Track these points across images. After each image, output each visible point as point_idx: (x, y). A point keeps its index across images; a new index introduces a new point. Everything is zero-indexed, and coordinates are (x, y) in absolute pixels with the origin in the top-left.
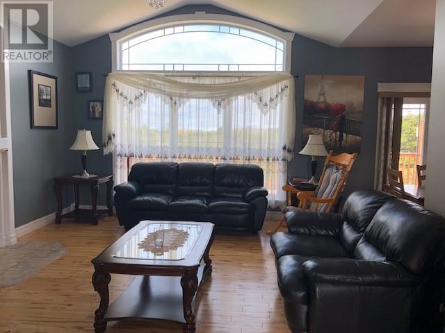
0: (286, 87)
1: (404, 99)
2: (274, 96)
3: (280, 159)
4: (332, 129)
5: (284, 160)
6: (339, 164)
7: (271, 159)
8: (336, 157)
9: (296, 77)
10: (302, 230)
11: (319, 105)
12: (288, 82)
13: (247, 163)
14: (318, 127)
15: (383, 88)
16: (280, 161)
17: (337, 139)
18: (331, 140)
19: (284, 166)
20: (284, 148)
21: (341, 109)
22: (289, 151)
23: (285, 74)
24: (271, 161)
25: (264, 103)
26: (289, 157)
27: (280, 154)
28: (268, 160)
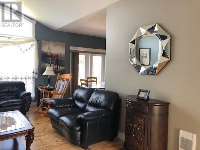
0: (34, 45)
1: (79, 53)
2: (28, 49)
3: (32, 78)
4: (53, 64)
5: (33, 78)
6: (64, 79)
7: (27, 78)
8: (61, 76)
9: (38, 41)
10: (61, 106)
11: (48, 54)
12: (35, 43)
13: (14, 80)
14: (48, 63)
15: (72, 48)
16: (32, 79)
19: (33, 81)
20: (33, 72)
21: (57, 55)
22: (36, 73)
23: (33, 39)
24: (27, 79)
25: (23, 51)
26: (36, 76)
27: (31, 75)
28: (26, 78)
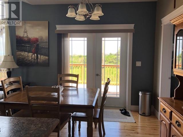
4: (32, 52)
11: (24, 39)
14: (25, 51)
15: (60, 28)
17: (35, 58)
18: (32, 59)
